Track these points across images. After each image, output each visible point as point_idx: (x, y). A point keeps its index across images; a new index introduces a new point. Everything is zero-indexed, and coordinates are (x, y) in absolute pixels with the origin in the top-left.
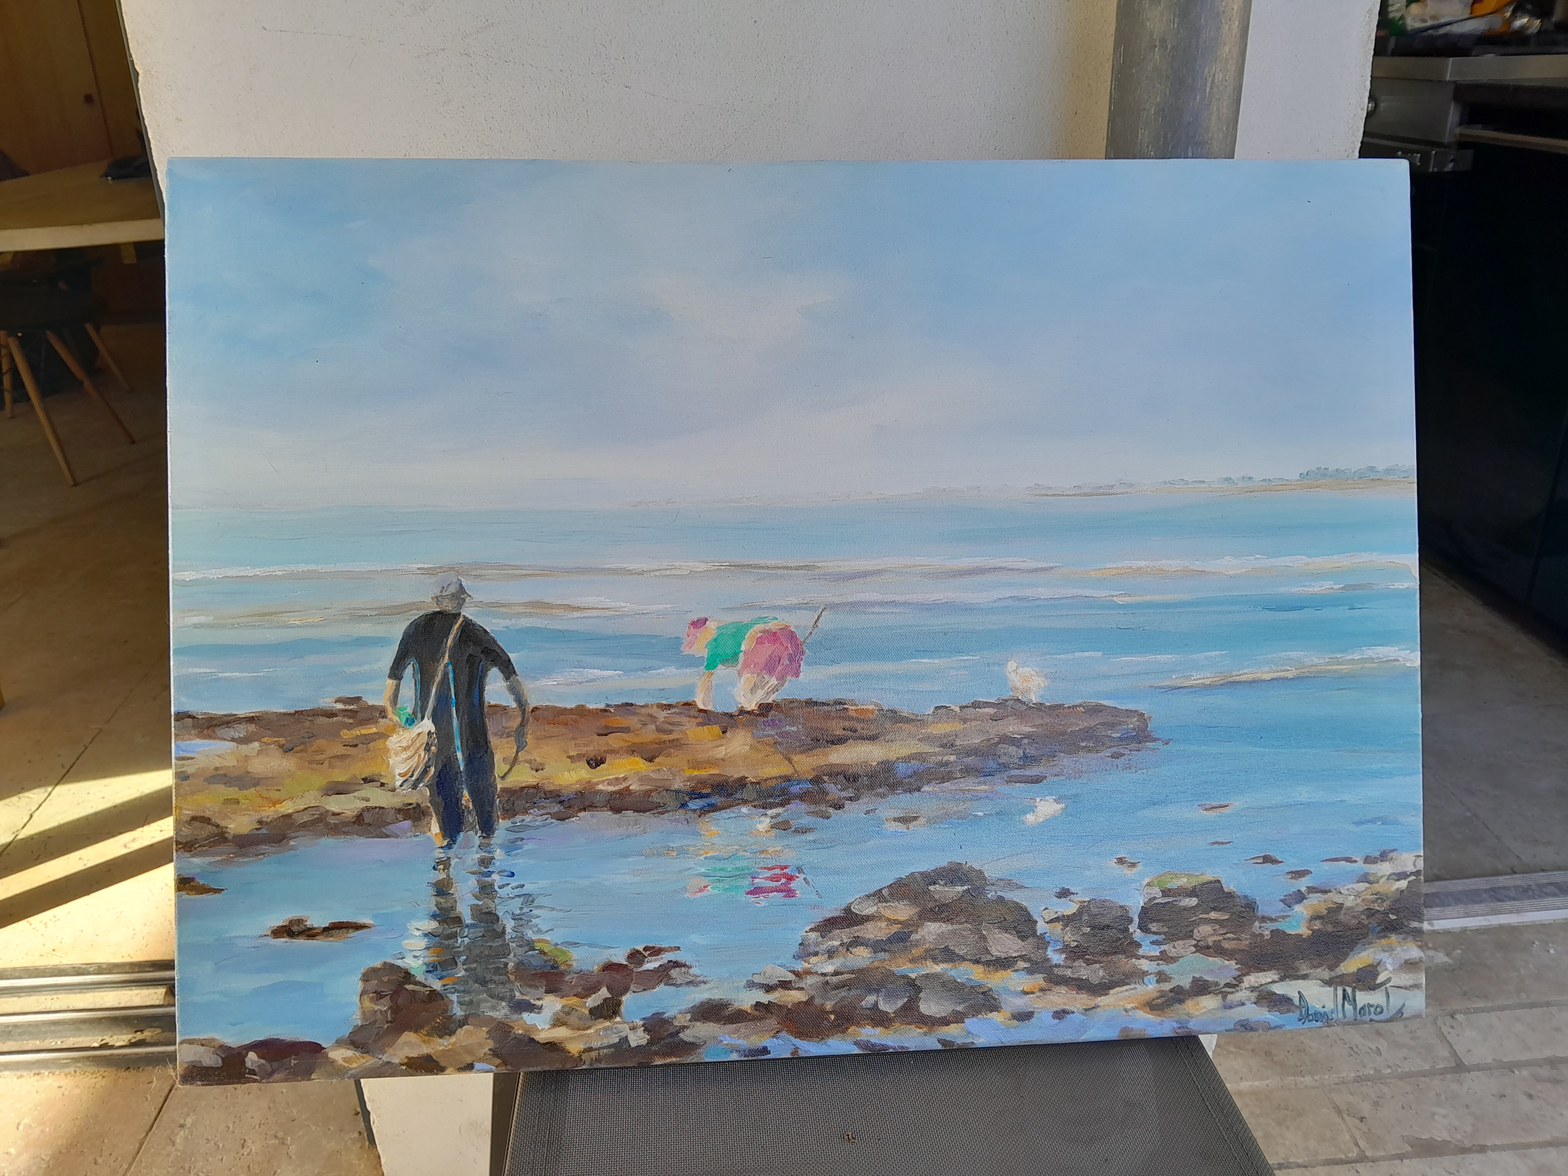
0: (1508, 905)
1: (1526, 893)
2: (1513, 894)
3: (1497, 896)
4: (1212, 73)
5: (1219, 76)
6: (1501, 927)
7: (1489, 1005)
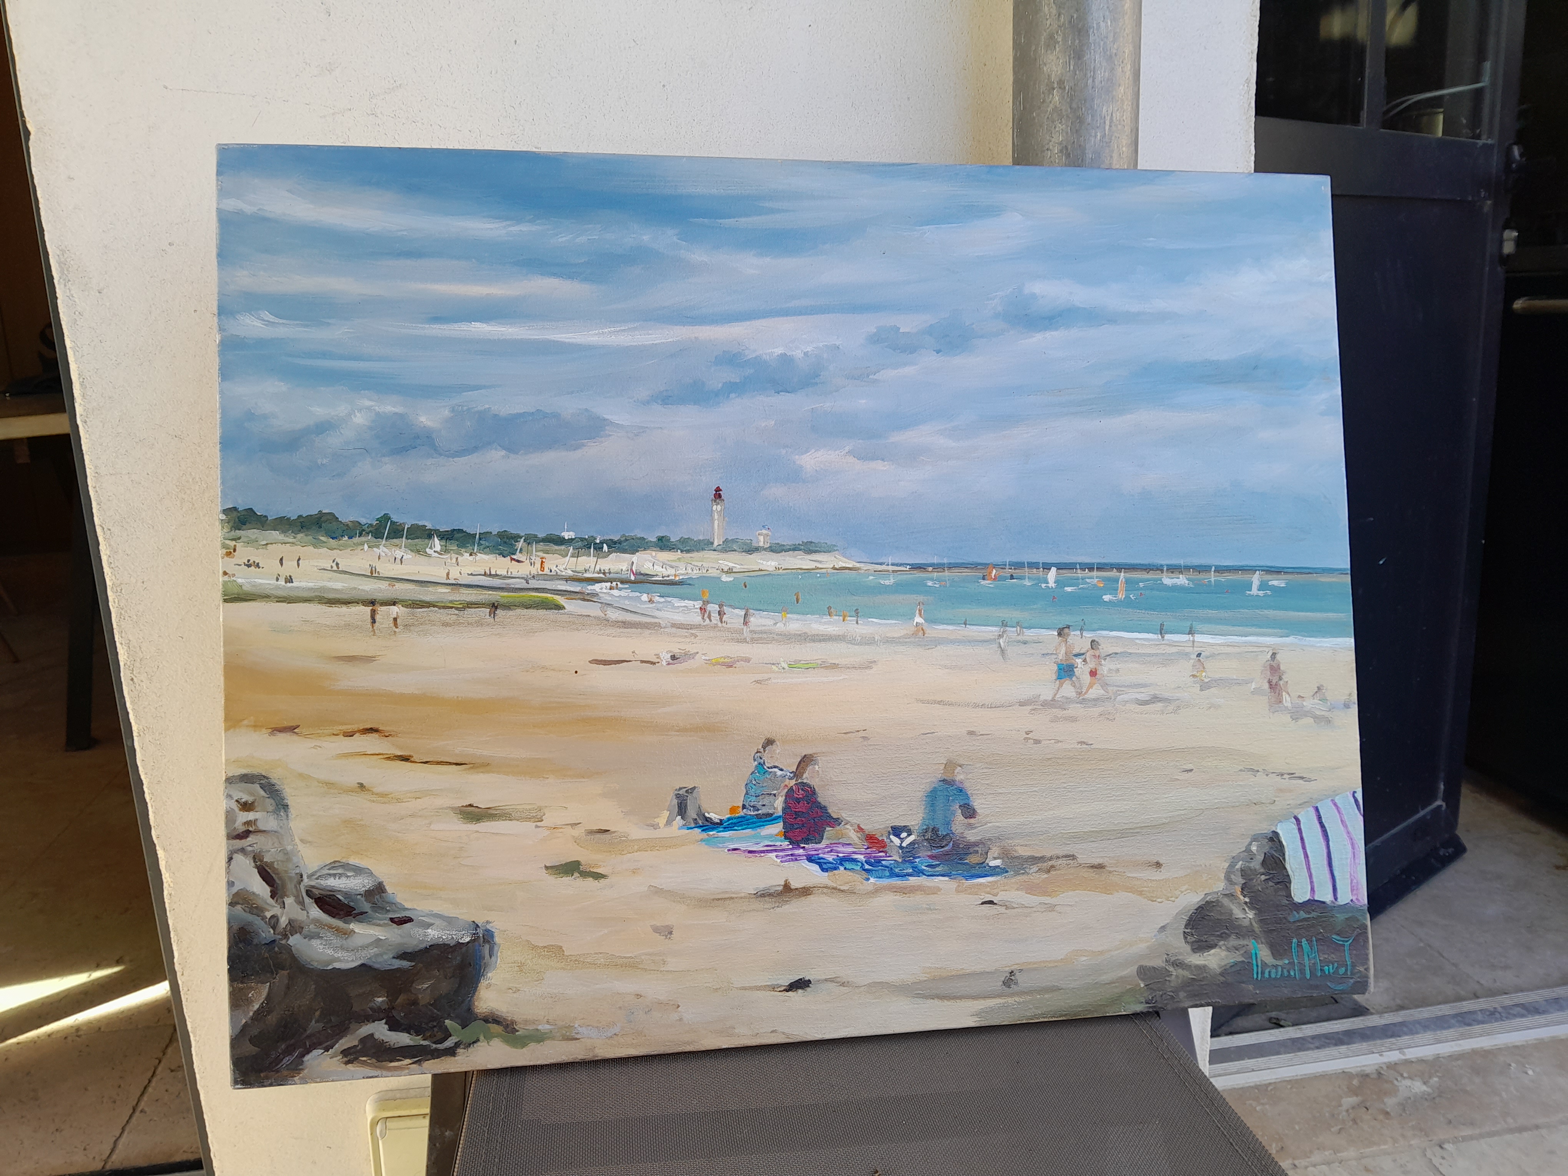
0: (1477, 1028)
1: (1492, 1015)
2: (1480, 1017)
3: (1465, 1019)
6: (1474, 1052)
7: (1477, 1131)
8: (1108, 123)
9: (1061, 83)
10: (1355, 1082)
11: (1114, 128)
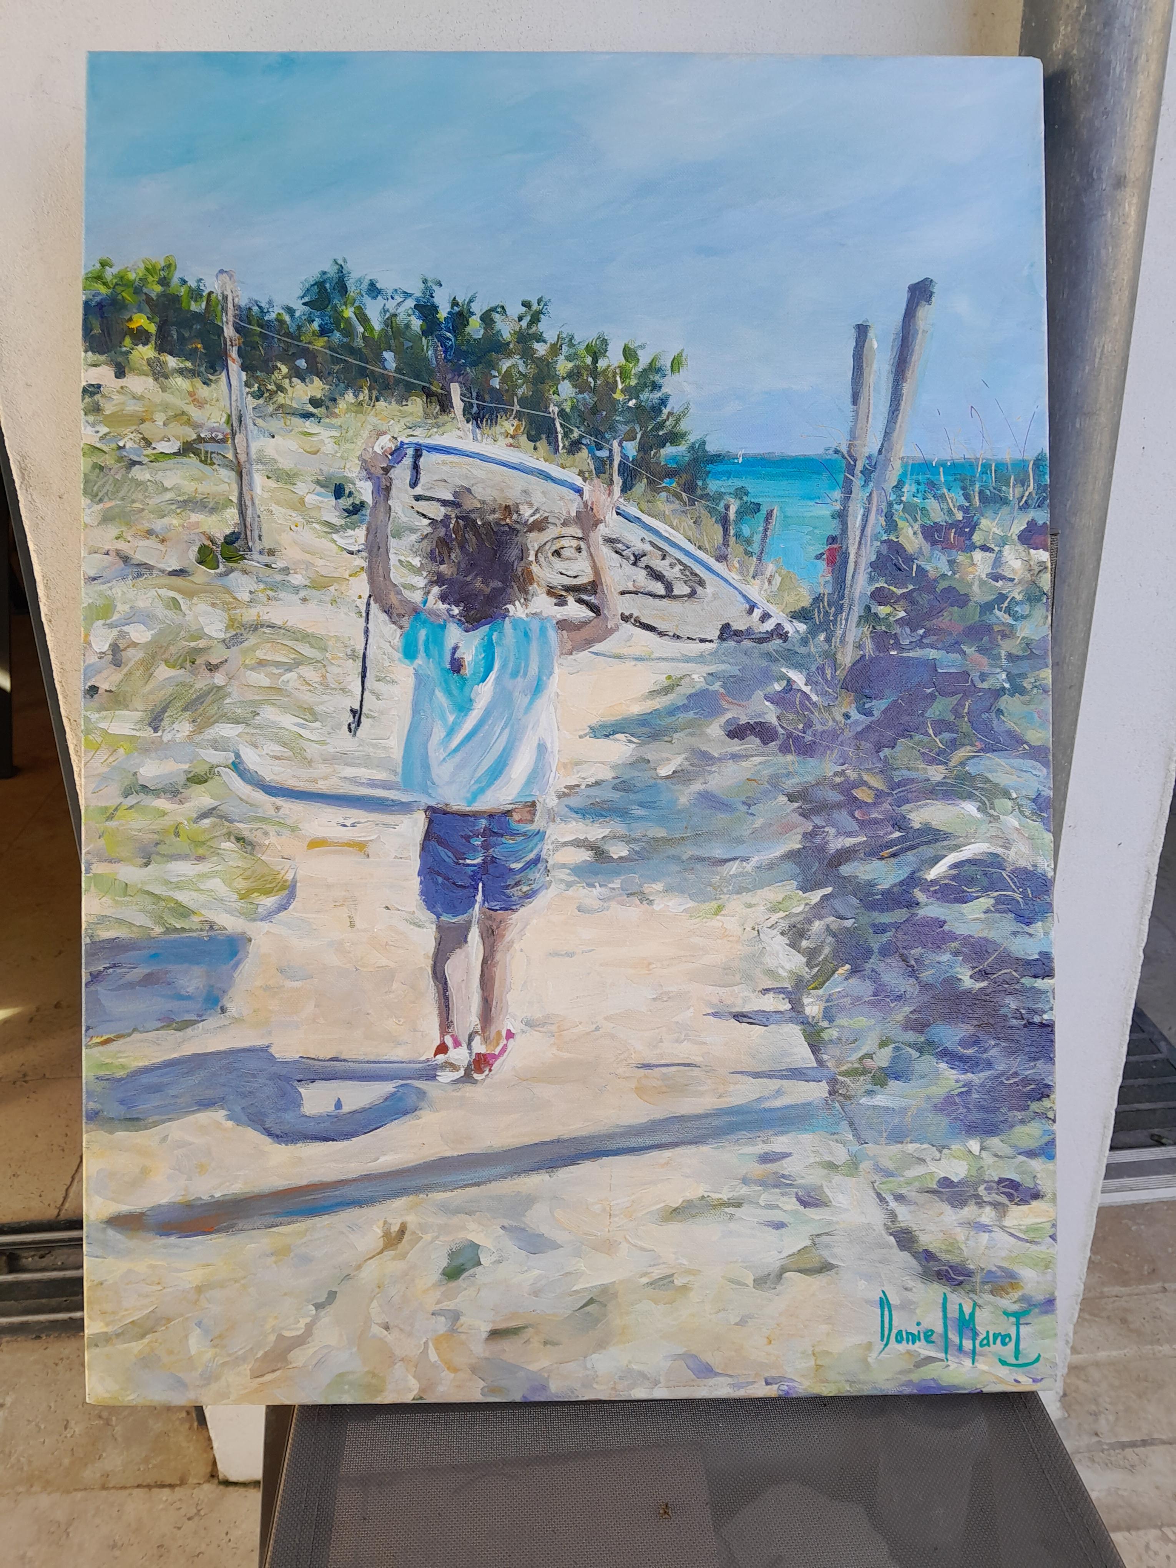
4: (1101, 344)
5: (1108, 347)
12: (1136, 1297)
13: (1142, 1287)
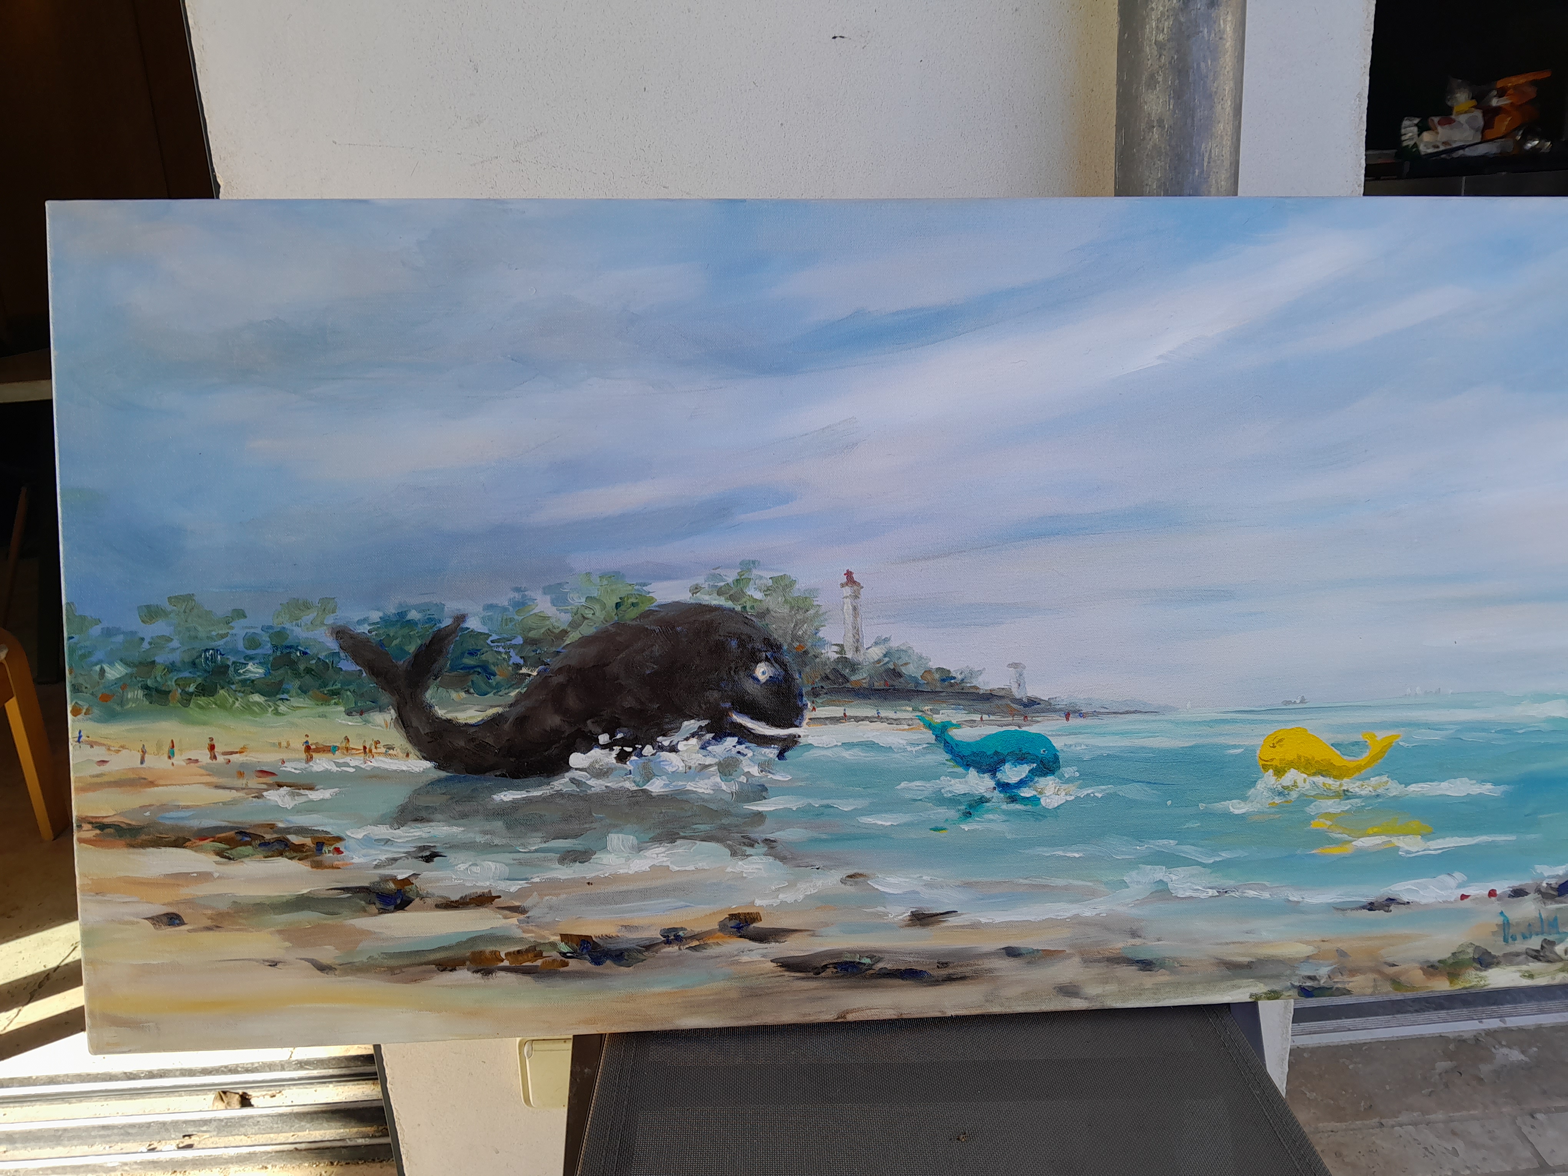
8: (1206, 159)
9: (1161, 122)
10: (1452, 1047)
11: (1212, 164)
12: (1352, 1132)
13: (1357, 1122)
